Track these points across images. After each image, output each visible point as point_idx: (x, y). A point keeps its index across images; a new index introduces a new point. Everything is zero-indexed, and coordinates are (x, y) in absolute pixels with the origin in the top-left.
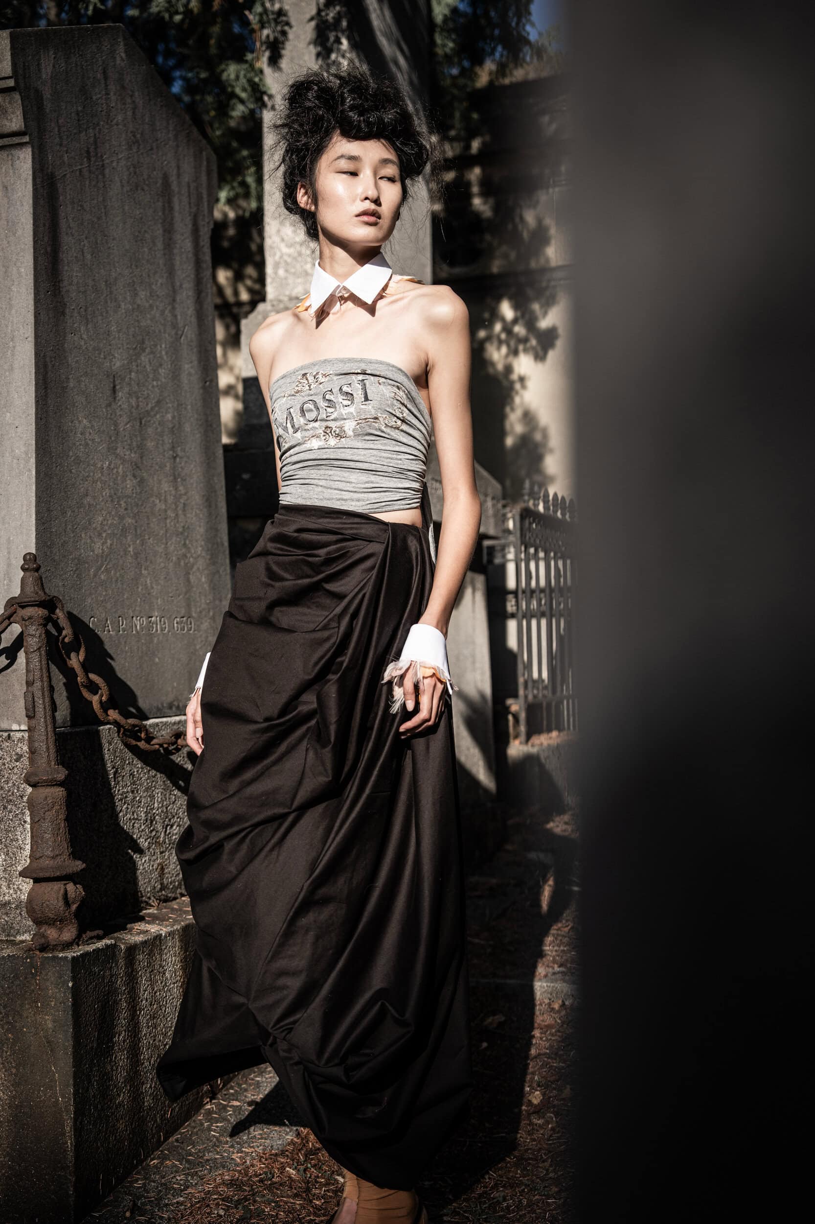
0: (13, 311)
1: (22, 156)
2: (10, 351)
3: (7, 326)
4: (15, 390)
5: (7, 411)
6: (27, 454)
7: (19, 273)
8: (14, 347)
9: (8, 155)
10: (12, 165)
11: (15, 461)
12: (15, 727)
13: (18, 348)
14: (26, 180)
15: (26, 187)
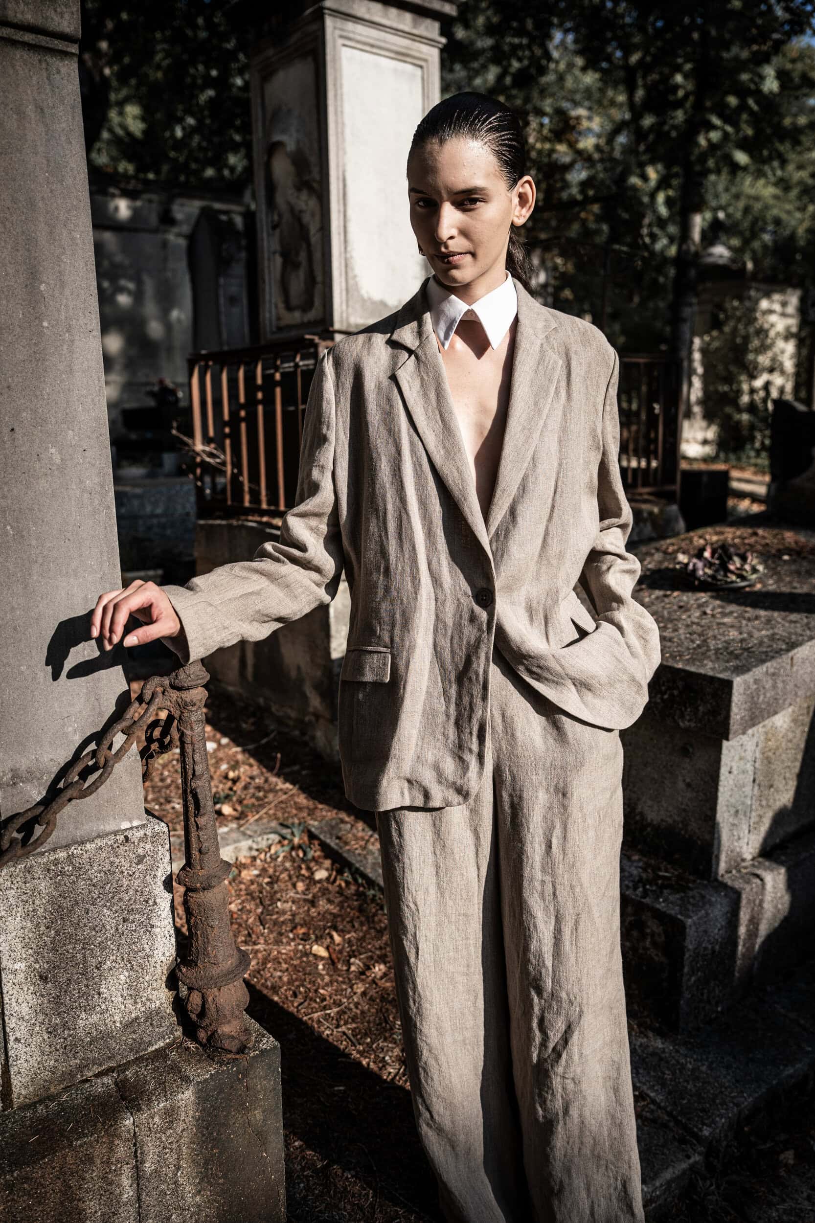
0: (67, 292)
1: (64, 70)
2: (65, 347)
3: (59, 311)
4: (78, 400)
5: (69, 429)
6: (102, 486)
7: (73, 239)
8: (72, 341)
9: (40, 61)
10: (48, 78)
11: (86, 495)
12: (125, 825)
13: (77, 343)
14: (73, 108)
15: (73, 117)
